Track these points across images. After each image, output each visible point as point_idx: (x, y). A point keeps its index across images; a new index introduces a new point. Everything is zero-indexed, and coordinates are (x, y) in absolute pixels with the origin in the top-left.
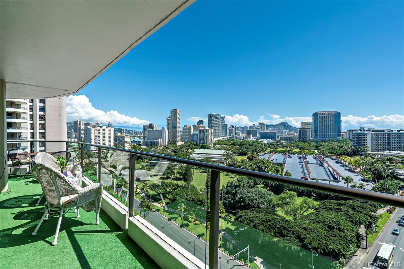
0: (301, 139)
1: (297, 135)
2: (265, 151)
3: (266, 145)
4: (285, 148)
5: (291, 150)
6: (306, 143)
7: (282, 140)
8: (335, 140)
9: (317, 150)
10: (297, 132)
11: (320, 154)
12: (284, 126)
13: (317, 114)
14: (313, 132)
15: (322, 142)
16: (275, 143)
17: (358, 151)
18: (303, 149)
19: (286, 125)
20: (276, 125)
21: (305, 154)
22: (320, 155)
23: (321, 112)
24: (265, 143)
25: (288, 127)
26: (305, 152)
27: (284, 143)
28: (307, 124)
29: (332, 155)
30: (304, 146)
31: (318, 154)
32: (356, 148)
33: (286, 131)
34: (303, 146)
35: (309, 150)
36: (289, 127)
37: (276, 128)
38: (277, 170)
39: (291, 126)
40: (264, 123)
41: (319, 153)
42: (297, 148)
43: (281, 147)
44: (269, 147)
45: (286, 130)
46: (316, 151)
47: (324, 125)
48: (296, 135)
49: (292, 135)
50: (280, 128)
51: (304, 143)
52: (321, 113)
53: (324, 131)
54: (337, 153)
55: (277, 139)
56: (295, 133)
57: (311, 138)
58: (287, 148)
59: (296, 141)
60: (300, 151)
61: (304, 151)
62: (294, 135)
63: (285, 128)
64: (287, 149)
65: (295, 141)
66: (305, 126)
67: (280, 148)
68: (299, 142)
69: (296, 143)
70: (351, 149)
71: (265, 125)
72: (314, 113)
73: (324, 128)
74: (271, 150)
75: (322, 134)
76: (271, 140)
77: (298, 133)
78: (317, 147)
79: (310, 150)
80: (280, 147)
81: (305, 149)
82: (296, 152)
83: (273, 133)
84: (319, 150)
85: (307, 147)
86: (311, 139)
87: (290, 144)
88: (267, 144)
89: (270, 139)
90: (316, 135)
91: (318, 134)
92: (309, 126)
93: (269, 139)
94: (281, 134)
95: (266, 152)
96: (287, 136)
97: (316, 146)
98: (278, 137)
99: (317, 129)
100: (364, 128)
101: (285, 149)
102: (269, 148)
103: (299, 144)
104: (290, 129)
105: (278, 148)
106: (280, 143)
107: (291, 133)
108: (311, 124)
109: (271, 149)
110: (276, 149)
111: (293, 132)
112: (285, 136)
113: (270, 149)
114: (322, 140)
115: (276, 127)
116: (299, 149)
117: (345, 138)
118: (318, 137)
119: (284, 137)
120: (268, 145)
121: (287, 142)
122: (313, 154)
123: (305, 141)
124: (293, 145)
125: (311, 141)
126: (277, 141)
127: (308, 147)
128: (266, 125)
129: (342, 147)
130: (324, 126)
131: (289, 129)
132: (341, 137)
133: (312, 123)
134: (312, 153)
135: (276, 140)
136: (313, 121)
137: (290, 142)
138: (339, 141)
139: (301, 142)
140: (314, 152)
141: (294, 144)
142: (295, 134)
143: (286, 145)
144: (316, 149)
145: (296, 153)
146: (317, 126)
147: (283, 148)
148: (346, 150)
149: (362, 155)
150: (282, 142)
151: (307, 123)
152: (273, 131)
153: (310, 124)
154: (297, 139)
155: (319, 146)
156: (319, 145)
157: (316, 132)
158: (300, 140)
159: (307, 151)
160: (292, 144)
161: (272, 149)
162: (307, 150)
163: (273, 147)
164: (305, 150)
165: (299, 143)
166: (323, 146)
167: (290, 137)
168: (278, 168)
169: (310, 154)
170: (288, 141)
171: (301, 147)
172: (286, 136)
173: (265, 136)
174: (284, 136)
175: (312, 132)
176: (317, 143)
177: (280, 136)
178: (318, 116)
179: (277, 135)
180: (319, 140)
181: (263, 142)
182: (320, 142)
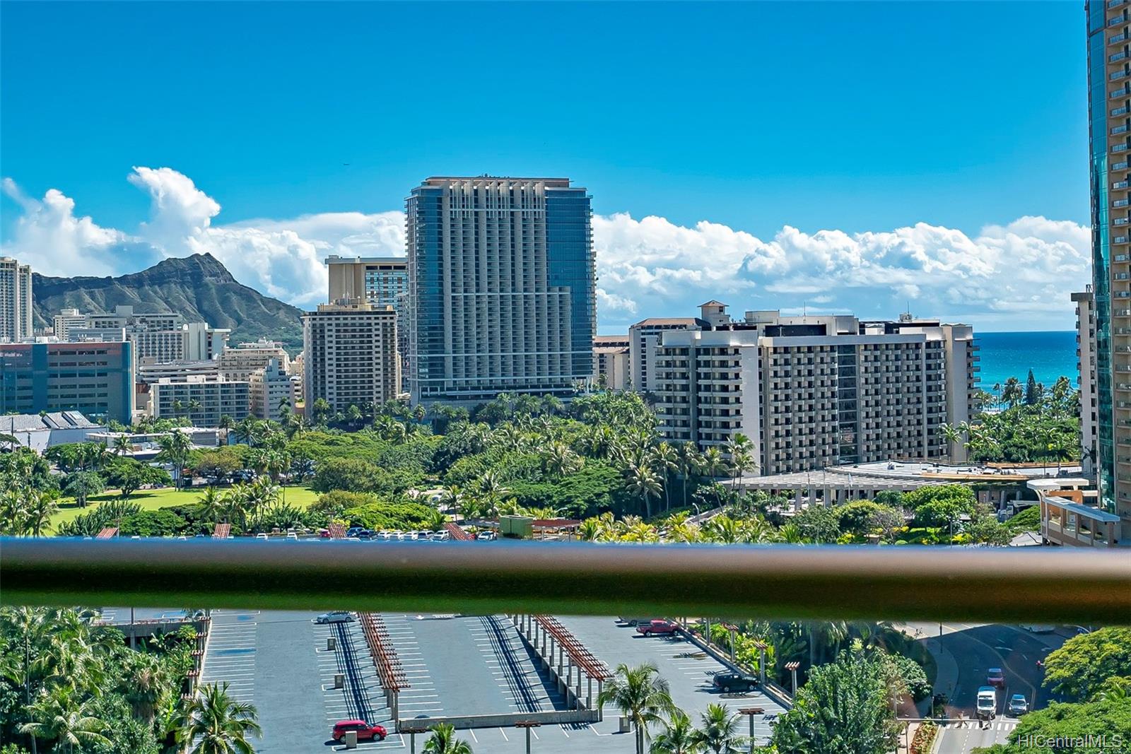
0: (325, 405)
1: (295, 366)
2: (27, 525)
3: (38, 469)
4: (201, 486)
5: (251, 502)
6: (366, 434)
7: (179, 412)
8: (559, 403)
9: (440, 489)
10: (293, 345)
11: (460, 518)
12: (190, 292)
13: (440, 200)
14: (413, 345)
15: (473, 419)
16: (119, 444)
17: (699, 478)
18: (346, 488)
19: (208, 279)
20: (123, 280)
21: (355, 523)
22: (461, 523)
23: (462, 180)
24: (27, 451)
25: (225, 301)
26: (356, 512)
27: (197, 438)
28: (369, 276)
29: (542, 522)
30: (351, 462)
31: (448, 518)
32: (682, 453)
33: (209, 335)
34: (343, 461)
35: (390, 495)
36: (234, 298)
37: (125, 310)
38: (141, 686)
39: (248, 295)
40: (21, 264)
41: (454, 512)
42: (297, 481)
43: (170, 475)
44: (64, 483)
45: (214, 325)
46: (437, 492)
47: (485, 285)
48: (286, 368)
49: (261, 371)
50: (164, 311)
51: (347, 438)
52: (468, 188)
53: (486, 335)
54: (569, 500)
55: (134, 413)
56: (282, 352)
57: (405, 387)
58: (220, 483)
59: (293, 419)
60: (324, 505)
61: (350, 504)
62: (275, 374)
63: (206, 306)
64: (220, 495)
65: (285, 422)
66: (357, 291)
67: (165, 489)
68: (314, 431)
69: (290, 435)
70: (656, 465)
71: (23, 279)
72: (418, 185)
73: (485, 306)
74: (84, 512)
75: (474, 355)
76: (87, 423)
77: (305, 353)
78: (440, 464)
79: (398, 491)
80: (165, 481)
81: (359, 488)
82: (294, 515)
83: (101, 358)
84: (459, 481)
85: (369, 468)
86: (399, 395)
87: (243, 446)
88: (51, 454)
89: (76, 415)
90: (436, 367)
91: (449, 356)
92: (386, 294)
93: (64, 408)
94: (171, 365)
95: (36, 532)
96: (221, 379)
97: (439, 454)
98: (144, 387)
99: (442, 317)
100: (721, 309)
101: (204, 495)
102: (70, 493)
103: (316, 446)
104: (239, 321)
105: (145, 489)
106: (166, 445)
107: (250, 349)
108: (400, 280)
109: (81, 504)
110: (124, 496)
111: (267, 344)
112: (200, 380)
113: (71, 500)
114: (476, 403)
115: (122, 300)
116: (316, 489)
117: (619, 383)
118: (449, 381)
119: (195, 389)
120: (53, 470)
121: (217, 430)
122: (417, 520)
123: (358, 415)
124: (270, 456)
125: (402, 417)
126: (140, 430)
127: (383, 463)
128: (36, 277)
129: (602, 450)
130: (485, 294)
131: (231, 321)
132: (593, 380)
133: (403, 268)
134: (406, 510)
135: (126, 420)
136: (410, 250)
137: (241, 435)
138: (584, 408)
139: (330, 426)
140: (422, 501)
141: (278, 445)
142: (280, 363)
143: (215, 459)
144: (435, 478)
145: (288, 525)
146: (441, 292)
147: (187, 486)
148: (627, 473)
149: (714, 502)
150: (178, 438)
151: (368, 268)
152: (99, 340)
153: (390, 276)
154: (300, 405)
155: (457, 456)
156: (453, 448)
157: (432, 337)
158: (317, 411)
159: (376, 502)
160: (255, 446)
161: (95, 506)
162: (376, 488)
163: (95, 479)
164: (362, 495)
165: (312, 439)
166: (483, 449)
167: (242, 390)
168: (146, 673)
169: (397, 526)
170: (224, 424)
171: (329, 471)
172: (211, 375)
173: (28, 382)
174: (191, 380)
175: (404, 342)
176: (440, 426)
177: (165, 381)
178: (447, 209)
179: (135, 369)
180: (454, 409)
181: (13, 440)
182: (459, 418)
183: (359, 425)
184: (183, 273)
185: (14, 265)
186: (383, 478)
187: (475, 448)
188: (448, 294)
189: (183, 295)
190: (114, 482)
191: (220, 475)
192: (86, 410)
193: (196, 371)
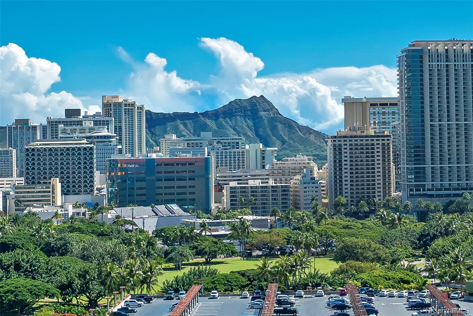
0: (343, 200)
1: (322, 173)
2: (143, 282)
3: (150, 244)
4: (258, 256)
5: (292, 269)
6: (372, 221)
7: (244, 205)
9: (423, 260)
10: (320, 159)
11: (438, 281)
12: (250, 123)
13: (421, 57)
14: (403, 157)
15: (446, 211)
16: (203, 225)
18: (358, 259)
19: (263, 113)
20: (206, 114)
21: (364, 284)
22: (438, 285)
23: (437, 42)
24: (142, 231)
25: (274, 128)
26: (364, 276)
27: (255, 223)
28: (372, 110)
30: (361, 241)
31: (430, 281)
33: (263, 152)
34: (354, 239)
35: (388, 264)
36: (280, 126)
37: (207, 135)
39: (289, 124)
40: (138, 104)
41: (433, 277)
42: (324, 254)
43: (237, 248)
44: (166, 253)
45: (266, 145)
46: (421, 264)
47: (453, 116)
48: (316, 175)
49: (298, 177)
50: (232, 135)
51: (358, 224)
52: (441, 48)
53: (455, 152)
55: (213, 205)
56: (313, 164)
57: (397, 188)
58: (271, 255)
59: (321, 210)
60: (342, 271)
61: (360, 271)
62: (308, 178)
63: (261, 132)
64: (272, 263)
65: (315, 212)
66: (364, 121)
67: (234, 258)
68: (336, 219)
69: (318, 222)
71: (140, 114)
72: (406, 47)
73: (454, 131)
74: (180, 274)
75: (446, 165)
76: (181, 212)
77: (328, 164)
78: (423, 243)
79: (393, 262)
80: (233, 253)
81: (366, 259)
82: (322, 278)
83: (191, 168)
84: (436, 255)
85: (373, 245)
86: (393, 194)
87: (286, 229)
88: (158, 233)
89: (175, 207)
90: (419, 174)
91: (428, 166)
92: (384, 123)
94: (238, 172)
95: (148, 287)
96: (271, 183)
97: (422, 236)
98: (219, 188)
99: (423, 139)
101: (260, 263)
102: (170, 260)
103: (336, 230)
104: (283, 142)
106: (234, 228)
107: (290, 162)
108: (394, 113)
109: (178, 268)
110: (207, 263)
111: (302, 158)
112: (257, 183)
113: (172, 265)
114: (447, 200)
115: (204, 128)
116: (336, 259)
118: (428, 184)
119: (254, 189)
120: (159, 244)
121: (269, 218)
122: (408, 282)
123: (367, 209)
124: (303, 236)
125: (396, 210)
126: (217, 217)
127: (382, 242)
128: (148, 113)
130: (454, 122)
131: (278, 142)
133: (396, 104)
134: (400, 275)
135: (208, 211)
136: (401, 93)
137: (285, 222)
139: (346, 215)
140: (411, 269)
141: (309, 229)
142: (311, 172)
143: (267, 238)
144: (419, 252)
145: (318, 285)
146: (423, 121)
147: (249, 256)
150: (243, 223)
151: (371, 105)
152: (189, 156)
153: (386, 110)
154: (325, 201)
155: (435, 237)
156: (432, 231)
157: (417, 153)
158: (337, 205)
159: (379, 270)
160: (295, 229)
161: (187, 270)
162: (379, 259)
163: (187, 251)
164: (368, 264)
165: (333, 224)
166: (453, 232)
167: (285, 190)
169: (393, 287)
170: (274, 214)
171: (346, 247)
172: (265, 180)
173: (143, 184)
174: (251, 183)
175: (397, 156)
176: (422, 216)
177: (233, 184)
178: (426, 63)
179: (213, 176)
180: (433, 203)
181: (133, 224)
182: (436, 210)
183: (366, 215)
184: (245, 109)
185: (133, 105)
186: (384, 252)
187: (447, 232)
188: (428, 123)
189: (244, 124)
190: (200, 253)
191: (271, 249)
192: (181, 203)
193: (254, 177)
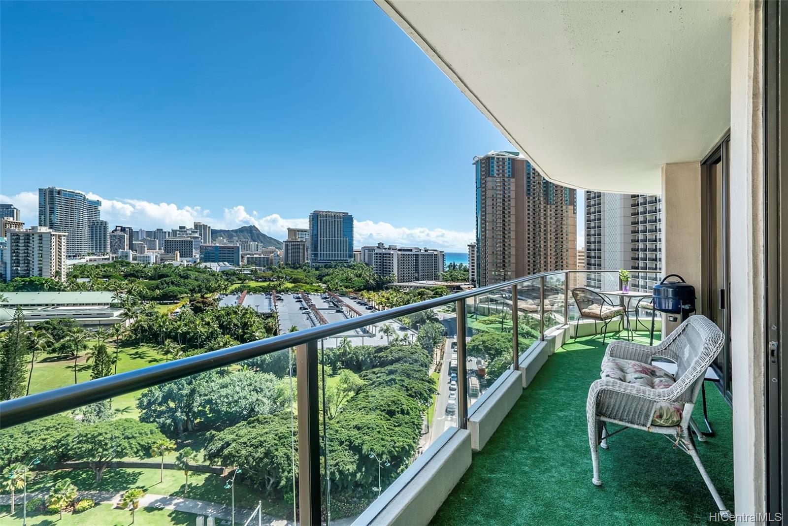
0: (290, 263)
1: (281, 253)
6: (300, 270)
7: (252, 263)
8: (345, 264)
9: (321, 283)
10: (280, 249)
13: (317, 216)
14: (310, 250)
15: (326, 267)
16: (239, 270)
17: (383, 283)
18: (299, 283)
19: (254, 232)
20: (232, 231)
24: (215, 272)
25: (258, 237)
27: (259, 270)
28: (298, 233)
29: (350, 292)
30: (298, 277)
32: (380, 277)
33: (257, 245)
34: (296, 276)
35: (310, 284)
36: (261, 236)
37: (235, 238)
39: (264, 236)
43: (253, 278)
45: (257, 243)
47: (328, 236)
48: (279, 254)
49: (272, 254)
50: (244, 239)
51: (296, 271)
53: (328, 248)
54: (354, 287)
55: (240, 263)
56: (277, 250)
57: (308, 260)
59: (281, 265)
60: (295, 287)
61: (302, 286)
62: (276, 255)
63: (253, 238)
64: (272, 284)
66: (295, 236)
67: (253, 282)
68: (287, 269)
70: (374, 280)
71: (208, 230)
72: (311, 212)
73: (328, 241)
75: (325, 253)
76: (228, 265)
77: (283, 250)
78: (320, 278)
79: (312, 284)
80: (252, 280)
81: (303, 283)
82: (289, 289)
83: (232, 250)
85: (303, 278)
86: (306, 261)
87: (270, 272)
88: (221, 272)
89: (226, 263)
90: (316, 255)
91: (319, 252)
92: (303, 237)
93: (223, 261)
94: (249, 252)
96: (262, 256)
97: (319, 276)
98: (242, 257)
99: (317, 244)
100: (383, 244)
101: (263, 283)
103: (289, 273)
104: (263, 242)
105: (247, 281)
106: (251, 271)
107: (269, 249)
108: (308, 234)
109: (234, 285)
110: (244, 283)
111: (272, 248)
112: (257, 256)
114: (326, 264)
115: (233, 236)
116: (292, 283)
117: (359, 260)
118: (319, 258)
119: (256, 258)
120: (223, 276)
121: (262, 268)
122: (319, 291)
123: (298, 266)
124: (280, 275)
125: (309, 266)
126: (243, 267)
127: (306, 277)
128: (212, 229)
129: (360, 276)
130: (328, 238)
131: (261, 242)
132: (353, 259)
133: (308, 232)
134: (316, 288)
135: (238, 265)
136: (310, 228)
137: (269, 269)
138: (351, 266)
139: (291, 268)
140: (319, 286)
142: (277, 253)
143: (264, 275)
144: (320, 281)
146: (317, 238)
147: (257, 281)
148: (367, 281)
149: (387, 289)
150: (256, 269)
151: (298, 231)
152: (230, 245)
153: (304, 233)
154: (283, 263)
155: (324, 276)
156: (322, 274)
157: (315, 248)
158: (287, 264)
159: (308, 287)
160: (275, 272)
162: (306, 283)
163: (235, 279)
165: (287, 271)
166: (330, 275)
167: (268, 259)
170: (264, 267)
171: (294, 279)
172: (259, 255)
173: (213, 255)
174: (255, 256)
175: (307, 249)
176: (317, 269)
177: (248, 256)
178: (319, 218)
179: (241, 253)
180: (321, 265)
181: (211, 269)
182: (322, 267)
183: (297, 268)
184: (247, 230)
186: (308, 280)
187: (328, 275)
188: (319, 238)
189: (248, 235)
190: (240, 279)
191: (266, 279)
192: (228, 262)
193: (256, 254)
